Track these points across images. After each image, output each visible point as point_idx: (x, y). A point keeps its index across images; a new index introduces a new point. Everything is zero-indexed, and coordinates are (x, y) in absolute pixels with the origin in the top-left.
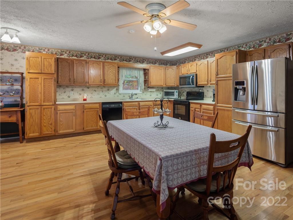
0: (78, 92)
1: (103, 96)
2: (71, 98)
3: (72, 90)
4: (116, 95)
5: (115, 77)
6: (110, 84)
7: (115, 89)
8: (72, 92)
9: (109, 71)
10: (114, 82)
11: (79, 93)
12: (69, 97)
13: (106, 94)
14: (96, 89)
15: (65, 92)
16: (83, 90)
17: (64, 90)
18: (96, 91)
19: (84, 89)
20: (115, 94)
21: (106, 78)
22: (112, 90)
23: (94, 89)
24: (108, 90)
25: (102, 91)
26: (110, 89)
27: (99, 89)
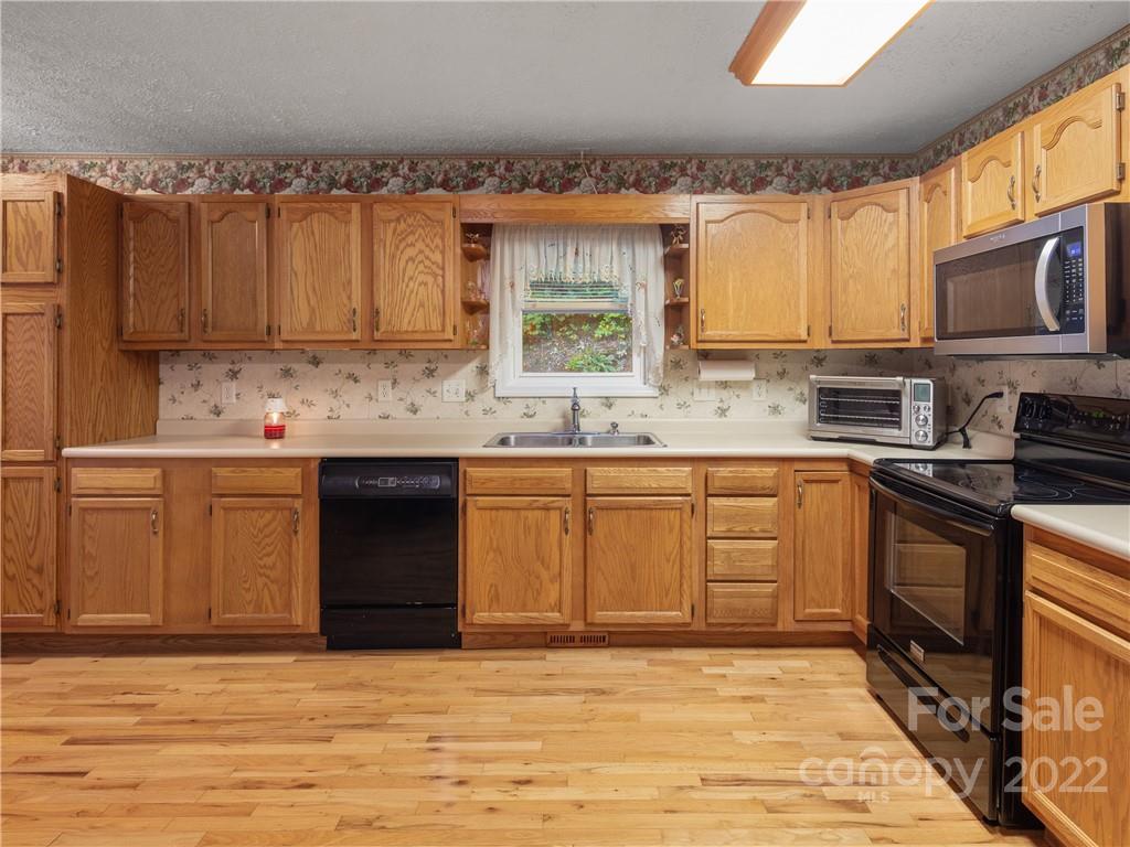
0: (260, 388)
1: (399, 412)
2: (229, 416)
3: (234, 375)
4: (476, 407)
5: (443, 292)
6: (405, 337)
7: (473, 366)
8: (233, 386)
9: (405, 257)
10: (436, 324)
11: (264, 391)
12: (217, 412)
13: (418, 395)
14: (359, 369)
15: (197, 386)
16: (287, 373)
17: (192, 376)
18: (356, 381)
19: (295, 366)
20: (470, 396)
21: (381, 302)
22: (451, 373)
23: (347, 368)
24: (430, 373)
25: (395, 382)
26: (442, 367)
27: (378, 367)
